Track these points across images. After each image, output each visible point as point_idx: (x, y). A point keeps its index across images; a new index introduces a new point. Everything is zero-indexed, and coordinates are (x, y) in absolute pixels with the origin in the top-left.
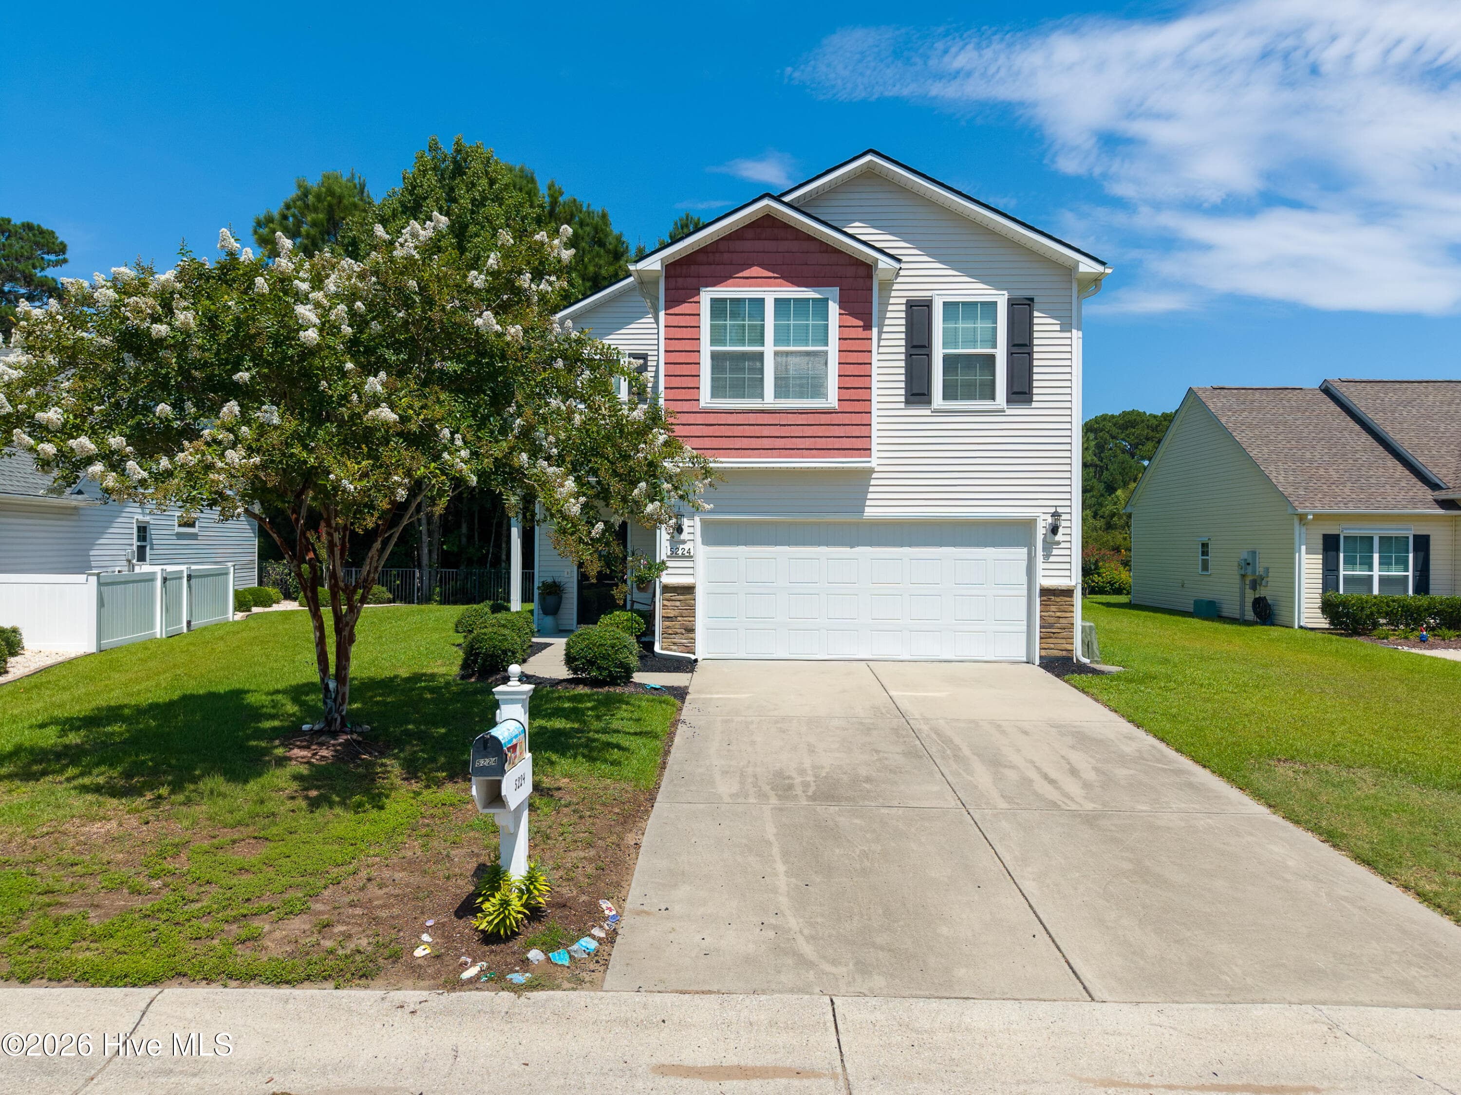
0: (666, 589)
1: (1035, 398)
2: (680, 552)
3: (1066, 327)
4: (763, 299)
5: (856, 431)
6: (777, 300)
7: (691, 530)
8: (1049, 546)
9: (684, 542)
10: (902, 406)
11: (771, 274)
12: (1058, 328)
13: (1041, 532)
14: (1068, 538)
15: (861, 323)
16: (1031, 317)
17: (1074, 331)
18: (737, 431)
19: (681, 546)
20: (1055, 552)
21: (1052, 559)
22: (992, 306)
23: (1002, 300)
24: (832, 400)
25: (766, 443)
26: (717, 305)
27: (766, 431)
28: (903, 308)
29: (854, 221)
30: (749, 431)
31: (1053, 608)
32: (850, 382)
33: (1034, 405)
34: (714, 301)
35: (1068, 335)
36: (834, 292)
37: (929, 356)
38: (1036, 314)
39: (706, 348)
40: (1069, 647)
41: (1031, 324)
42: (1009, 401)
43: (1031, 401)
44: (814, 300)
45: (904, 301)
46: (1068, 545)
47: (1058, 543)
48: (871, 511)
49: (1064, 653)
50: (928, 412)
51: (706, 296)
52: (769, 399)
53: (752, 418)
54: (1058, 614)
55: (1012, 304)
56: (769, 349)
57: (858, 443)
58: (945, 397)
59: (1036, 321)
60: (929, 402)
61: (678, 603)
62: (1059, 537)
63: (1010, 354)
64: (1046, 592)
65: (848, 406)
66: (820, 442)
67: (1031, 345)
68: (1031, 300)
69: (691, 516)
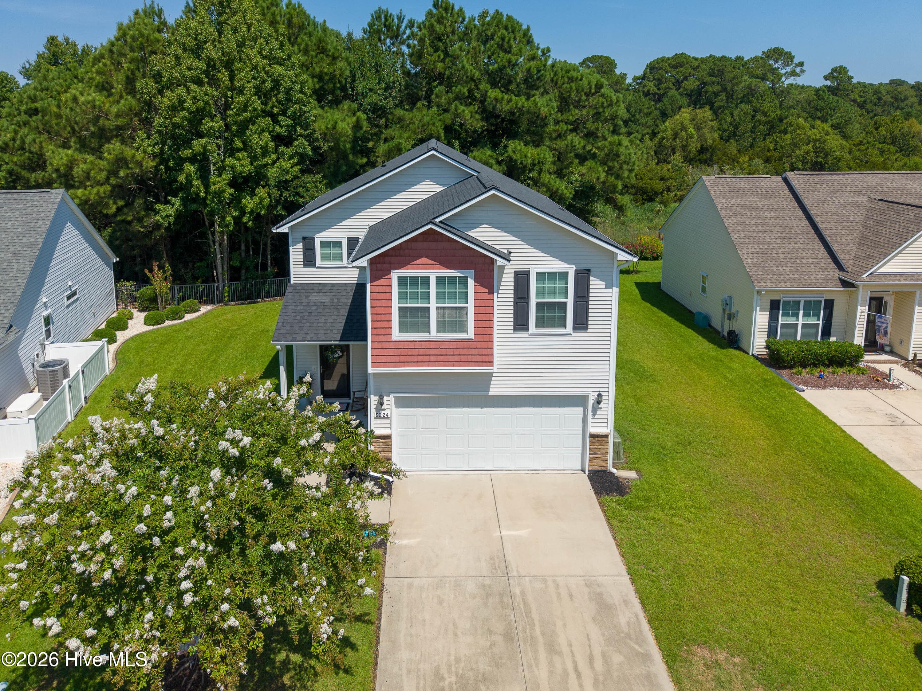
0: (374, 436)
1: (590, 327)
2: (382, 416)
3: (609, 286)
4: (429, 277)
5: (484, 352)
6: (437, 278)
7: (388, 403)
8: (595, 410)
9: (384, 410)
10: (512, 331)
11: (434, 263)
12: (604, 286)
13: (591, 402)
14: (606, 405)
15: (487, 291)
16: (589, 280)
17: (614, 288)
18: (415, 352)
19: (383, 412)
20: (598, 413)
21: (596, 417)
22: (564, 276)
23: (571, 270)
24: (470, 334)
25: (432, 358)
26: (402, 281)
27: (432, 352)
28: (513, 275)
29: (483, 224)
30: (422, 352)
31: (597, 444)
32: (480, 324)
33: (589, 331)
34: (399, 278)
35: (610, 290)
36: (471, 273)
37: (528, 303)
38: (591, 278)
39: (396, 305)
40: (605, 465)
41: (588, 284)
42: (574, 329)
43: (587, 329)
44: (459, 277)
45: (513, 271)
46: (606, 409)
47: (601, 408)
48: (493, 391)
49: (602, 468)
50: (527, 335)
51: (395, 275)
52: (434, 334)
53: (424, 345)
54: (600, 447)
55: (577, 273)
56: (433, 305)
57: (486, 359)
58: (537, 326)
59: (591, 282)
60: (527, 329)
61: (381, 444)
62: (602, 405)
63: (575, 302)
64: (593, 435)
65: (480, 338)
66: (464, 358)
67: (588, 296)
68: (589, 270)
69: (389, 395)
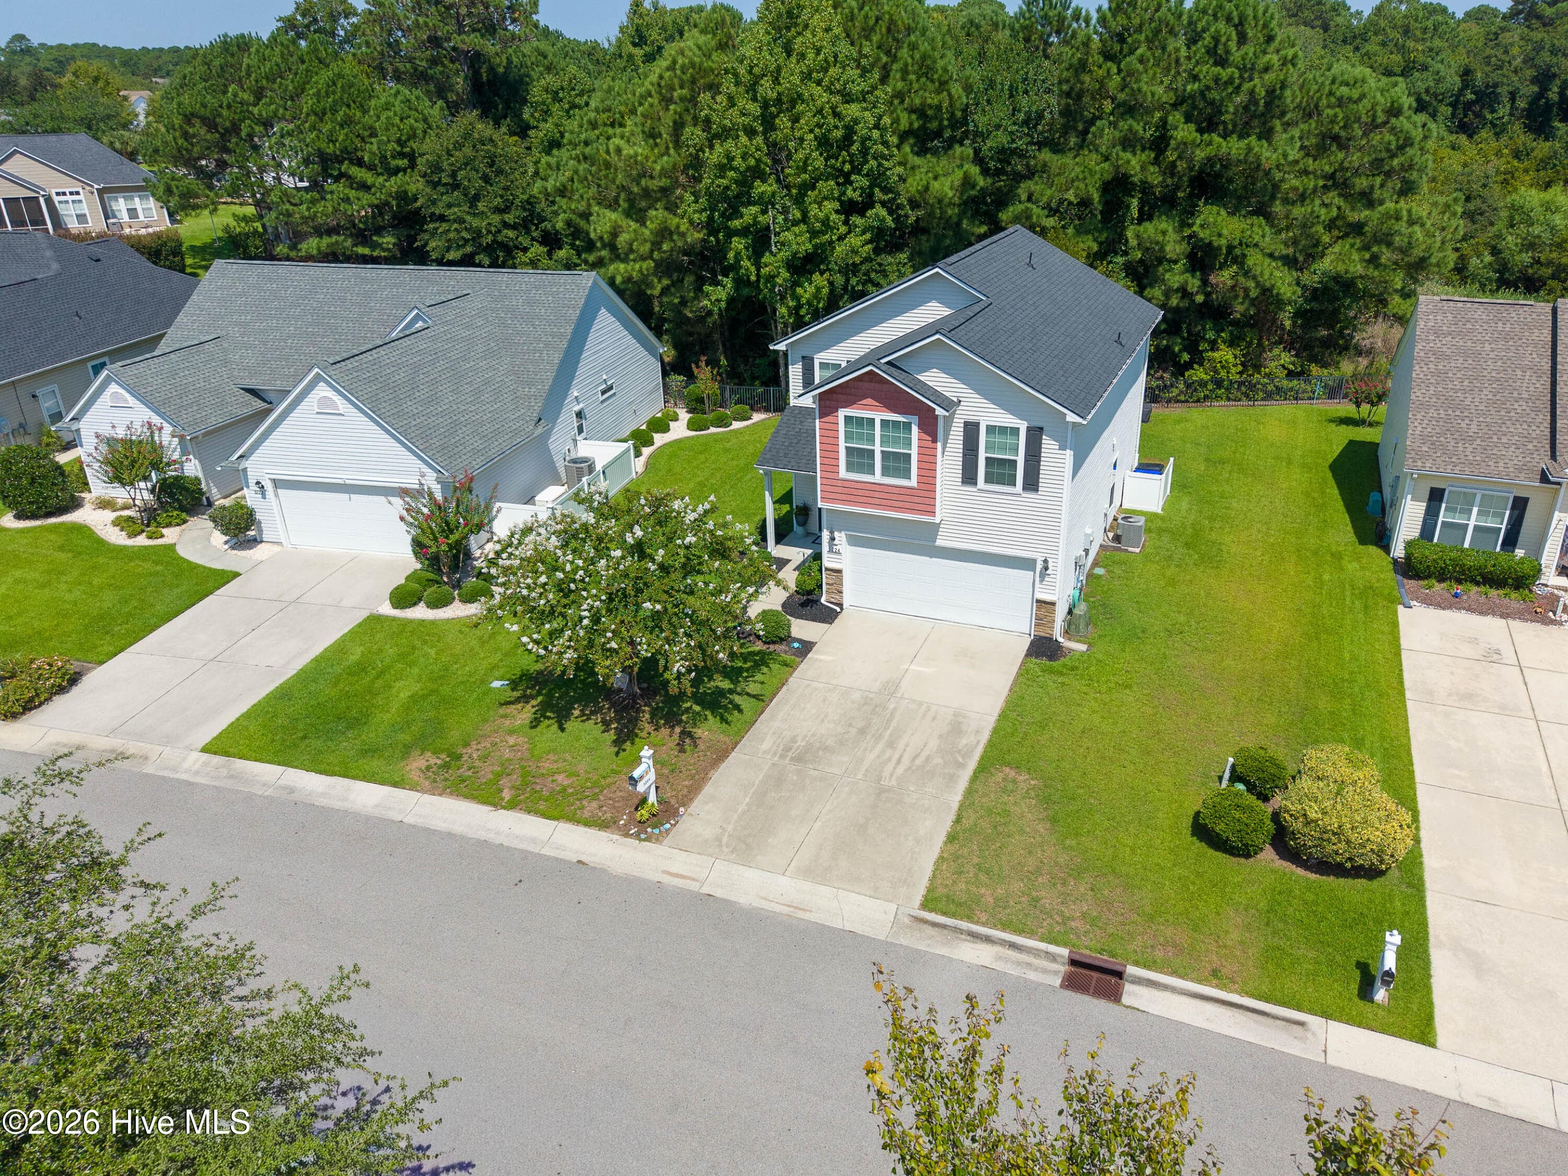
0: (827, 569)
1: (1041, 489)
2: (834, 550)
3: (1062, 447)
4: (874, 419)
5: (927, 501)
6: (882, 420)
7: (840, 539)
8: (1043, 576)
9: (836, 545)
10: (959, 484)
11: (879, 405)
12: (1057, 447)
13: (1039, 566)
14: (1055, 573)
15: (931, 439)
16: (1041, 439)
17: (1068, 450)
18: (860, 493)
19: (835, 547)
20: (1046, 580)
21: (1044, 583)
22: (1015, 431)
23: (1023, 426)
24: (913, 482)
25: (876, 501)
26: (848, 419)
27: (876, 495)
28: (961, 428)
29: (933, 368)
30: (867, 493)
31: (1044, 610)
32: (924, 472)
33: (1039, 492)
34: (846, 417)
35: (1064, 452)
36: (914, 419)
37: (977, 456)
38: (1044, 437)
39: (842, 444)
40: (1051, 632)
41: (1041, 443)
42: (1024, 489)
43: (1037, 490)
44: (903, 422)
45: (963, 421)
46: (1054, 577)
47: (1049, 575)
48: (939, 543)
49: (1048, 635)
50: (975, 489)
51: (842, 413)
52: (878, 477)
53: (869, 486)
54: (1047, 614)
55: (1029, 429)
56: (878, 448)
57: (929, 508)
58: (986, 481)
59: (1044, 441)
60: (975, 484)
61: (833, 577)
62: (1049, 572)
63: (1026, 461)
64: (1038, 601)
65: (924, 486)
66: (907, 505)
67: (1040, 457)
68: (1041, 429)
69: (840, 531)
